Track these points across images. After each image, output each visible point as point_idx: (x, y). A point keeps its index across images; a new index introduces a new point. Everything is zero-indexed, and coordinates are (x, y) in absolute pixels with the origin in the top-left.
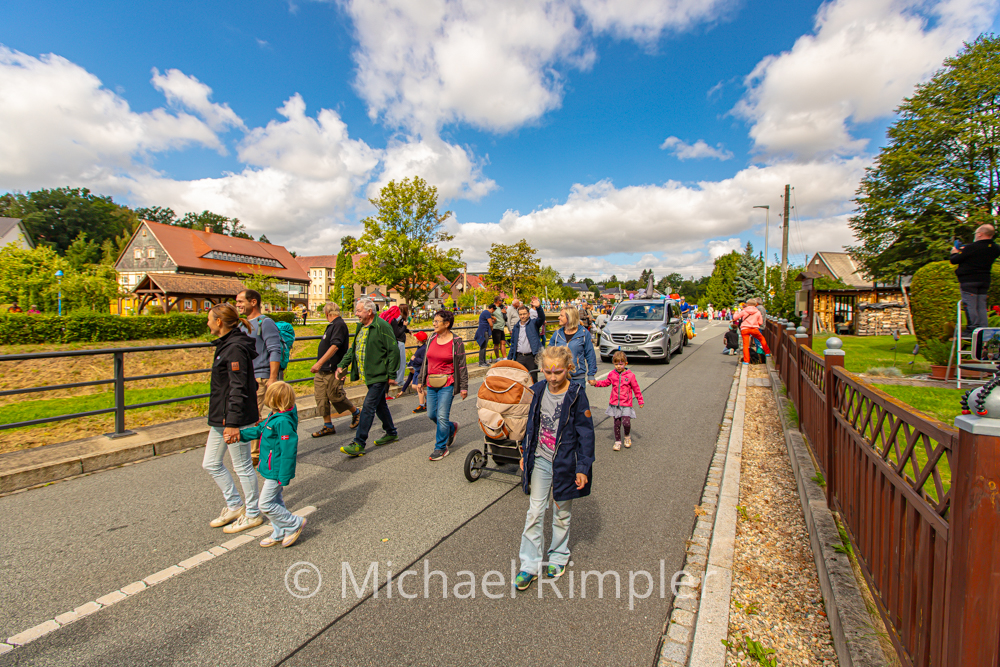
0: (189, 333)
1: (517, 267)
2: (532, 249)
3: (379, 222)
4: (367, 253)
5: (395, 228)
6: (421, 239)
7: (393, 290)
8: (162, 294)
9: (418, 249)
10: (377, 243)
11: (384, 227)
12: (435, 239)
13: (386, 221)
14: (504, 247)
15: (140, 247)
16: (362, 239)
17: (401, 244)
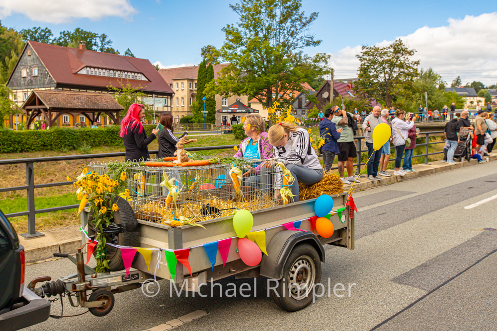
0: (69, 146)
1: (391, 71)
2: (409, 49)
3: (241, 29)
4: (229, 62)
5: (257, 34)
6: (284, 45)
7: (254, 100)
8: (45, 110)
9: (281, 56)
10: (239, 51)
11: (246, 34)
12: (300, 44)
13: (247, 27)
14: (377, 49)
15: (25, 67)
16: (223, 48)
17: (264, 50)
